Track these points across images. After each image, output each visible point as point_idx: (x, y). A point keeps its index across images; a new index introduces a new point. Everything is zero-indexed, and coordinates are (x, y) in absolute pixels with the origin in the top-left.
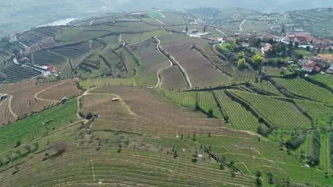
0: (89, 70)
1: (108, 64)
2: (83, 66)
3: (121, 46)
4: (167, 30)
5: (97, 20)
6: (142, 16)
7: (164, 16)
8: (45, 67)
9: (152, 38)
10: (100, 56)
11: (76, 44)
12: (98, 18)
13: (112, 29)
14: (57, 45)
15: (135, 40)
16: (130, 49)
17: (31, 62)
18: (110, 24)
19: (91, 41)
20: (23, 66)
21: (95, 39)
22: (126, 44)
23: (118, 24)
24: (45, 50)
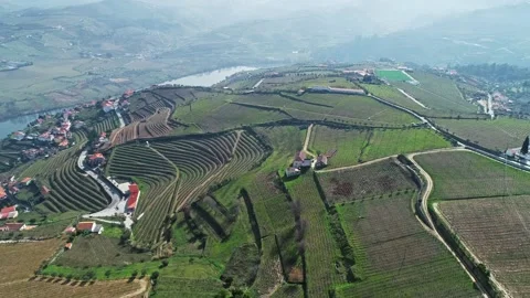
0: (200, 236)
1: (255, 230)
2: (193, 215)
3: (305, 169)
4: (448, 136)
5: (270, 80)
6: (367, 79)
7: (414, 82)
8: (124, 187)
9: (402, 158)
10: (244, 193)
11: (209, 136)
12: (274, 76)
13: (292, 109)
14: (169, 132)
15: (347, 156)
16: (329, 189)
17: (104, 166)
18: (292, 95)
19: (239, 133)
20: (89, 172)
21: (249, 130)
22: (320, 166)
23: (309, 97)
24: (142, 141)
